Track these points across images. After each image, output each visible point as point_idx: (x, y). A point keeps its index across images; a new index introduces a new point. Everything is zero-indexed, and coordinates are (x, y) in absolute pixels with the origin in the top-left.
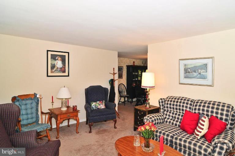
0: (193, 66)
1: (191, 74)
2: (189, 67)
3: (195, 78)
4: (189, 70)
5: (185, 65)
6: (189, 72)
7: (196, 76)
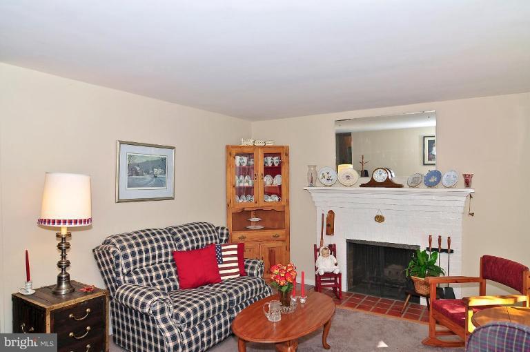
0: (144, 160)
1: (141, 177)
2: (137, 161)
3: (148, 186)
4: (138, 169)
5: (130, 156)
6: (137, 174)
7: (150, 182)
